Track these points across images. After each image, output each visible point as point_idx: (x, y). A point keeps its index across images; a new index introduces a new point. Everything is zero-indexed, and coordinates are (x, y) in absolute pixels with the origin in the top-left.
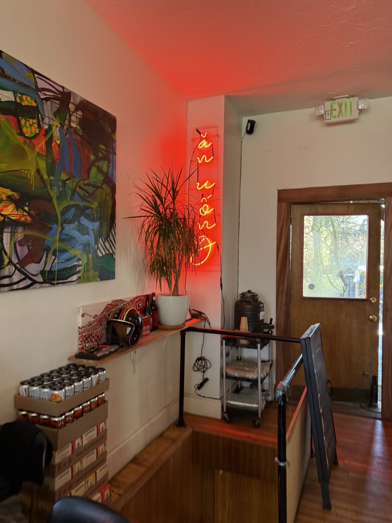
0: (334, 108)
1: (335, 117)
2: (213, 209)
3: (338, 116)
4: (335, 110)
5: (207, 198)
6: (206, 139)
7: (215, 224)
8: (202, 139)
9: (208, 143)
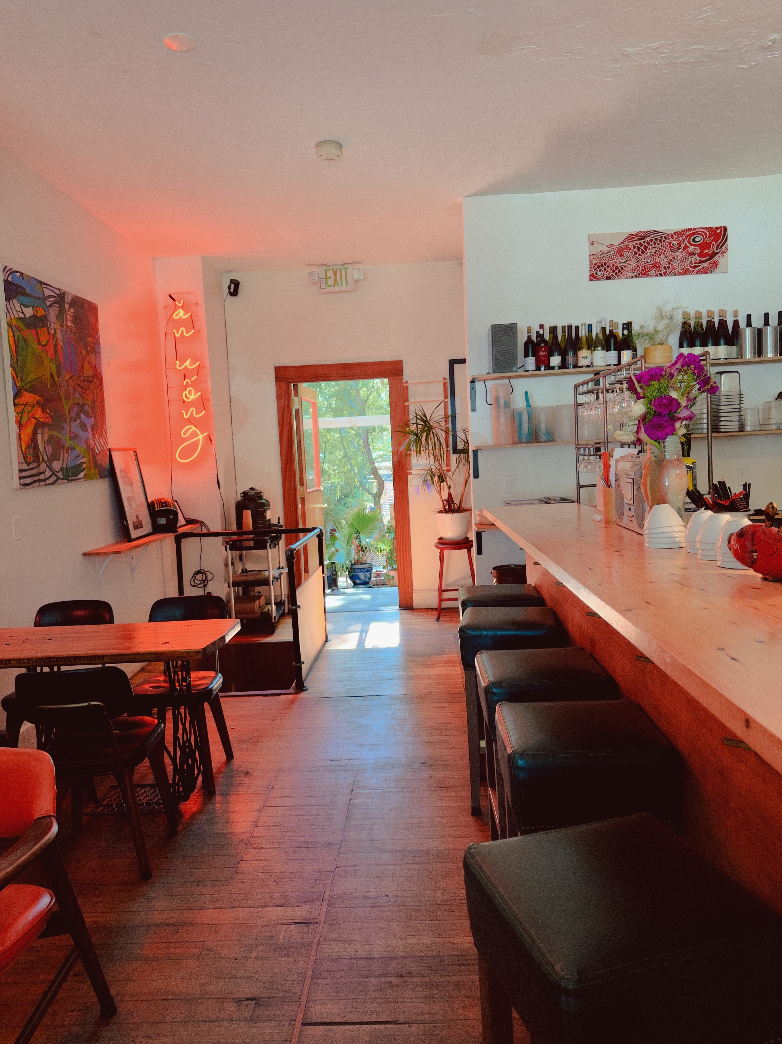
0: (328, 275)
1: (330, 286)
2: (200, 393)
3: (334, 286)
4: (330, 278)
5: (190, 380)
6: (182, 307)
7: (204, 412)
8: (176, 308)
9: (186, 313)
